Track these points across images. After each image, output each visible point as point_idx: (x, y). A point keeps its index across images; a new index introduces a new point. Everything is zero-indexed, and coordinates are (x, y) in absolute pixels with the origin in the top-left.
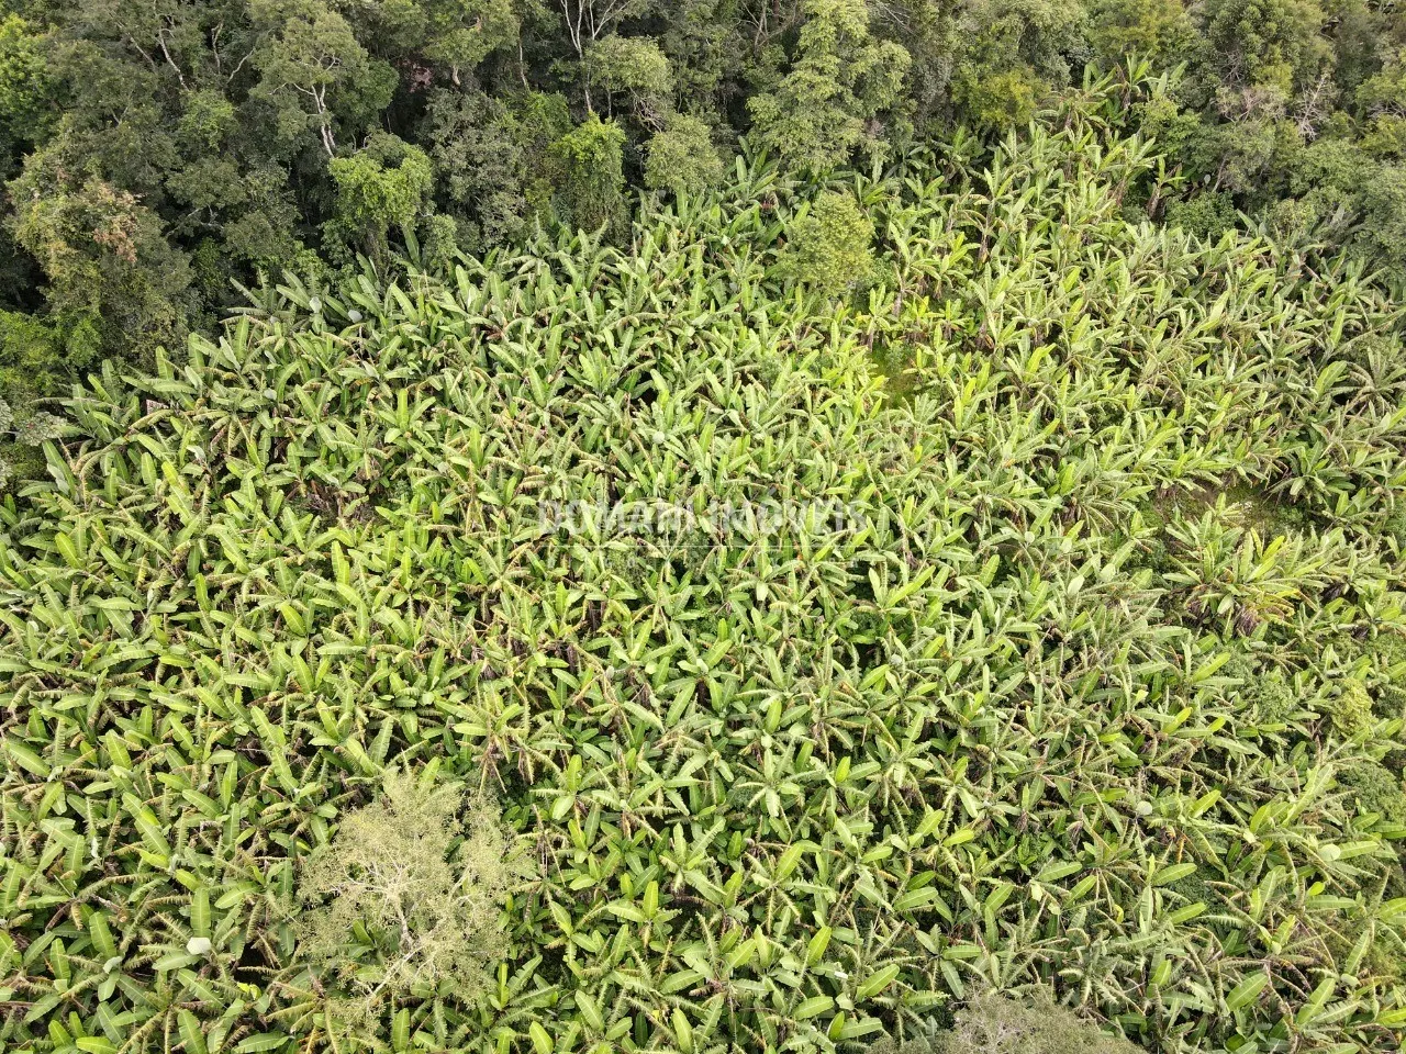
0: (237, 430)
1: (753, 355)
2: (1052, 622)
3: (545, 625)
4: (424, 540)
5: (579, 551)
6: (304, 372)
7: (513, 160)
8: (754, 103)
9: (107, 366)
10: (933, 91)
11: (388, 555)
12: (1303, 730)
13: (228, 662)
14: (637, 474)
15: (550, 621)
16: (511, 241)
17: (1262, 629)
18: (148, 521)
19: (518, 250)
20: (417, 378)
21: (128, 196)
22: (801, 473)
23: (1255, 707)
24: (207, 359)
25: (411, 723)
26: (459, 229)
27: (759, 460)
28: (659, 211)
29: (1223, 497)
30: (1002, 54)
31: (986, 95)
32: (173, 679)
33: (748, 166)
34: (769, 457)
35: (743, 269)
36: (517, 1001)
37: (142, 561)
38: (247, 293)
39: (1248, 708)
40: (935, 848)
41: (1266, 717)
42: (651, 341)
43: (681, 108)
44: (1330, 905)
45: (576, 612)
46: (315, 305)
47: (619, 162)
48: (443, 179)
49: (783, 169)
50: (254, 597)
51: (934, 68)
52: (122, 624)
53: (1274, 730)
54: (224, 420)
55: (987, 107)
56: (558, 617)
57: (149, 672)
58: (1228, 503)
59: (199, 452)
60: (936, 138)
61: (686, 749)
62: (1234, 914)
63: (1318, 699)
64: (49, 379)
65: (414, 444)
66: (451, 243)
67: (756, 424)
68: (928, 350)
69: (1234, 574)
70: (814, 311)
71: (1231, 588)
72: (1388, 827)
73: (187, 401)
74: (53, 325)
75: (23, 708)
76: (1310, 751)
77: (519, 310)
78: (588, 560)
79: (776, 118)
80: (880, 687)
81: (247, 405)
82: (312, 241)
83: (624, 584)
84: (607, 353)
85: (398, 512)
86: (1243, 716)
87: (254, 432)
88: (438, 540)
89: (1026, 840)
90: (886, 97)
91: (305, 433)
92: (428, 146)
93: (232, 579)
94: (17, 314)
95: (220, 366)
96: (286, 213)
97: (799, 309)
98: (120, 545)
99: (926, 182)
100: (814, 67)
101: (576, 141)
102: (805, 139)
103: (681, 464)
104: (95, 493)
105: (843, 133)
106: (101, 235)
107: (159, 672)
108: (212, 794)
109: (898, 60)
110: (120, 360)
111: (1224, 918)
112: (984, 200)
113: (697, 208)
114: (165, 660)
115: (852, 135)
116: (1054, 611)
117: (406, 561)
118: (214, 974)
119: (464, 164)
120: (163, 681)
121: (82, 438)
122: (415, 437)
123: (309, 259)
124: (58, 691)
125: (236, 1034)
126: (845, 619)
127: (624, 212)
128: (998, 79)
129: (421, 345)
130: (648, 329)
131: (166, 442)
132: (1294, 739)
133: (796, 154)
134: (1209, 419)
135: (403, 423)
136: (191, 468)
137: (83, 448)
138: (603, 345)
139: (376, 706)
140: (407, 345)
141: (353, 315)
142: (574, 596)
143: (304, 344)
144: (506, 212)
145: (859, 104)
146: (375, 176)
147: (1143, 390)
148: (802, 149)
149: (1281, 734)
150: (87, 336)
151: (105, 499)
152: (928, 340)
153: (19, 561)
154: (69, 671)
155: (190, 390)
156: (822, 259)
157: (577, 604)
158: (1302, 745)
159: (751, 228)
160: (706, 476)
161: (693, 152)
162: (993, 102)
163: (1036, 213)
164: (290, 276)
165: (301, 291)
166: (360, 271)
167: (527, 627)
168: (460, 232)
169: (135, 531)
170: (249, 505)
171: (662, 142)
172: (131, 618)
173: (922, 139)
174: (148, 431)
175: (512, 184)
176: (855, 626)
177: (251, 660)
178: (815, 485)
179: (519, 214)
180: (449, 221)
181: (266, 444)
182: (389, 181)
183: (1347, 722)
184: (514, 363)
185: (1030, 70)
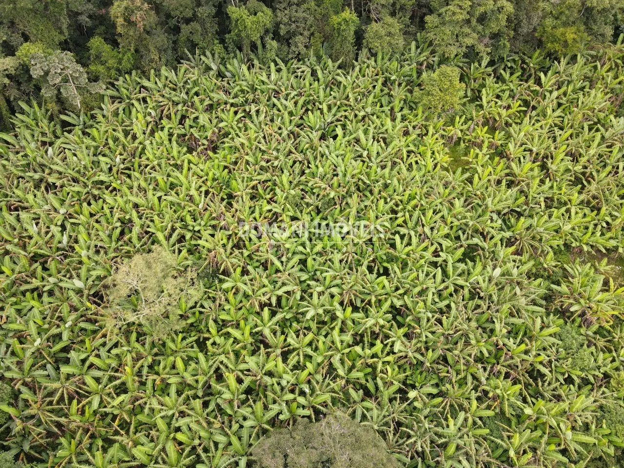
0: (169, 109)
1: (386, 130)
2: (478, 286)
3: (254, 215)
4: (221, 169)
5: (278, 191)
6: (201, 92)
7: (308, 23)
8: (428, 18)
9: (134, 72)
10: (525, 30)
11: (205, 170)
12: (592, 379)
13: (134, 193)
14: (312, 166)
15: (257, 215)
16: (299, 58)
17: (595, 327)
18: (126, 133)
19: (301, 62)
20: (242, 105)
21: (146, 5)
22: (386, 186)
23: (570, 359)
24: (167, 78)
25: (188, 235)
26: (278, 48)
27: (368, 175)
28: (368, 59)
29: (605, 260)
30: (568, 17)
31: (553, 36)
32: (115, 192)
33: (417, 47)
34: (373, 175)
35: (399, 93)
36: (182, 350)
37: (120, 147)
38: (190, 56)
39: (566, 358)
40: (375, 360)
41: (574, 366)
42: (344, 113)
43: (393, 14)
44: (556, 458)
45: (267, 214)
46: (214, 67)
47: (352, 33)
48: (277, 25)
49: (433, 52)
50: (151, 171)
51: (529, 18)
52: (105, 168)
53: (576, 374)
54: (165, 103)
55: (552, 42)
56: (261, 214)
57: (107, 188)
58: (608, 264)
59: (153, 113)
60: (524, 54)
61: (287, 281)
62: (505, 442)
63: (608, 369)
64: (113, 72)
65: (231, 130)
66: (273, 53)
67: (373, 159)
68: (477, 151)
69: (586, 295)
70: (427, 119)
71: (582, 301)
72: (614, 438)
73: (155, 92)
74: (119, 52)
75: (62, 187)
76: (592, 390)
77: (292, 87)
78: (280, 195)
79: (436, 27)
80: (381, 286)
81: (176, 99)
82: (222, 41)
83: (291, 209)
84: (322, 113)
85: (216, 155)
86: (561, 361)
87: (175, 110)
88: (226, 170)
89: (424, 374)
90: (494, 27)
91: (194, 116)
92: (274, 10)
93: (147, 162)
94: (109, 46)
95: (170, 81)
96: (213, 27)
97: (419, 117)
98: (116, 140)
99: (512, 74)
100: (458, 5)
101: (335, 19)
102: (445, 38)
103: (333, 166)
104: (115, 118)
105: (466, 40)
106: (133, 19)
107: (111, 188)
108: (110, 236)
109: (505, 9)
110: (139, 71)
111: (499, 441)
112: (538, 88)
113: (385, 61)
114: (114, 185)
115: (469, 41)
116: (481, 281)
117: (211, 174)
118: (82, 296)
119: (287, 21)
120: (111, 192)
121: (118, 98)
122: (232, 128)
123: (218, 48)
124: (76, 184)
125: (81, 319)
126: (381, 253)
127: (352, 55)
128: (561, 29)
129: (248, 92)
130: (345, 108)
131: (143, 106)
132: (585, 382)
133: (440, 45)
134: (613, 220)
135: (229, 121)
136: (149, 119)
137: (117, 101)
138: (321, 110)
139: (178, 225)
140: (242, 91)
141: (228, 74)
142: (269, 207)
143: (204, 80)
144: (299, 44)
145: (480, 28)
146: (245, 17)
147: (583, 197)
148: (443, 43)
149: (578, 377)
150: (129, 59)
151: (117, 122)
152: (480, 147)
153: (81, 136)
154: (81, 178)
155: (158, 89)
156: (432, 95)
157: (270, 211)
158: (590, 387)
159: (410, 76)
160: (341, 174)
161: (389, 34)
162: (555, 40)
163: (563, 100)
164: (208, 53)
165: (211, 60)
166: (235, 56)
167: (246, 214)
168: (279, 49)
169: (121, 136)
170: (164, 138)
171: (374, 27)
172: (109, 166)
173: (517, 53)
174: (138, 100)
175: (306, 33)
176: (385, 258)
177: (141, 194)
178: (391, 193)
179: (305, 46)
180: (275, 43)
181: (179, 117)
182: (249, 20)
183: (618, 383)
184: (281, 108)
185: (582, 28)
